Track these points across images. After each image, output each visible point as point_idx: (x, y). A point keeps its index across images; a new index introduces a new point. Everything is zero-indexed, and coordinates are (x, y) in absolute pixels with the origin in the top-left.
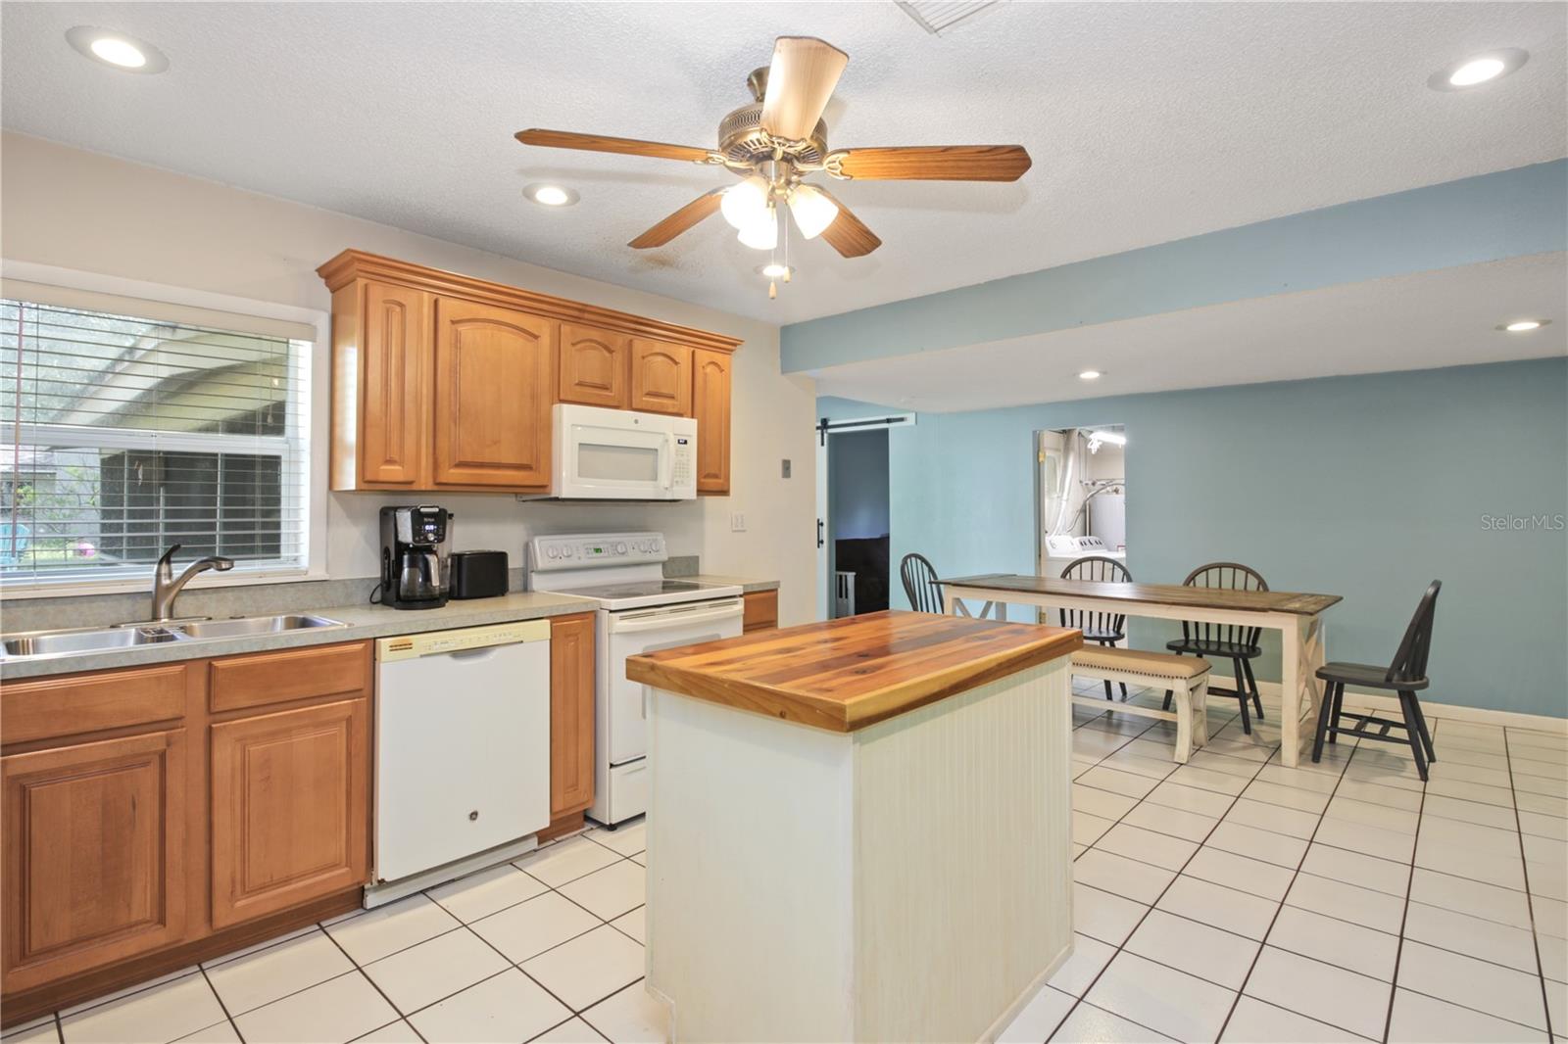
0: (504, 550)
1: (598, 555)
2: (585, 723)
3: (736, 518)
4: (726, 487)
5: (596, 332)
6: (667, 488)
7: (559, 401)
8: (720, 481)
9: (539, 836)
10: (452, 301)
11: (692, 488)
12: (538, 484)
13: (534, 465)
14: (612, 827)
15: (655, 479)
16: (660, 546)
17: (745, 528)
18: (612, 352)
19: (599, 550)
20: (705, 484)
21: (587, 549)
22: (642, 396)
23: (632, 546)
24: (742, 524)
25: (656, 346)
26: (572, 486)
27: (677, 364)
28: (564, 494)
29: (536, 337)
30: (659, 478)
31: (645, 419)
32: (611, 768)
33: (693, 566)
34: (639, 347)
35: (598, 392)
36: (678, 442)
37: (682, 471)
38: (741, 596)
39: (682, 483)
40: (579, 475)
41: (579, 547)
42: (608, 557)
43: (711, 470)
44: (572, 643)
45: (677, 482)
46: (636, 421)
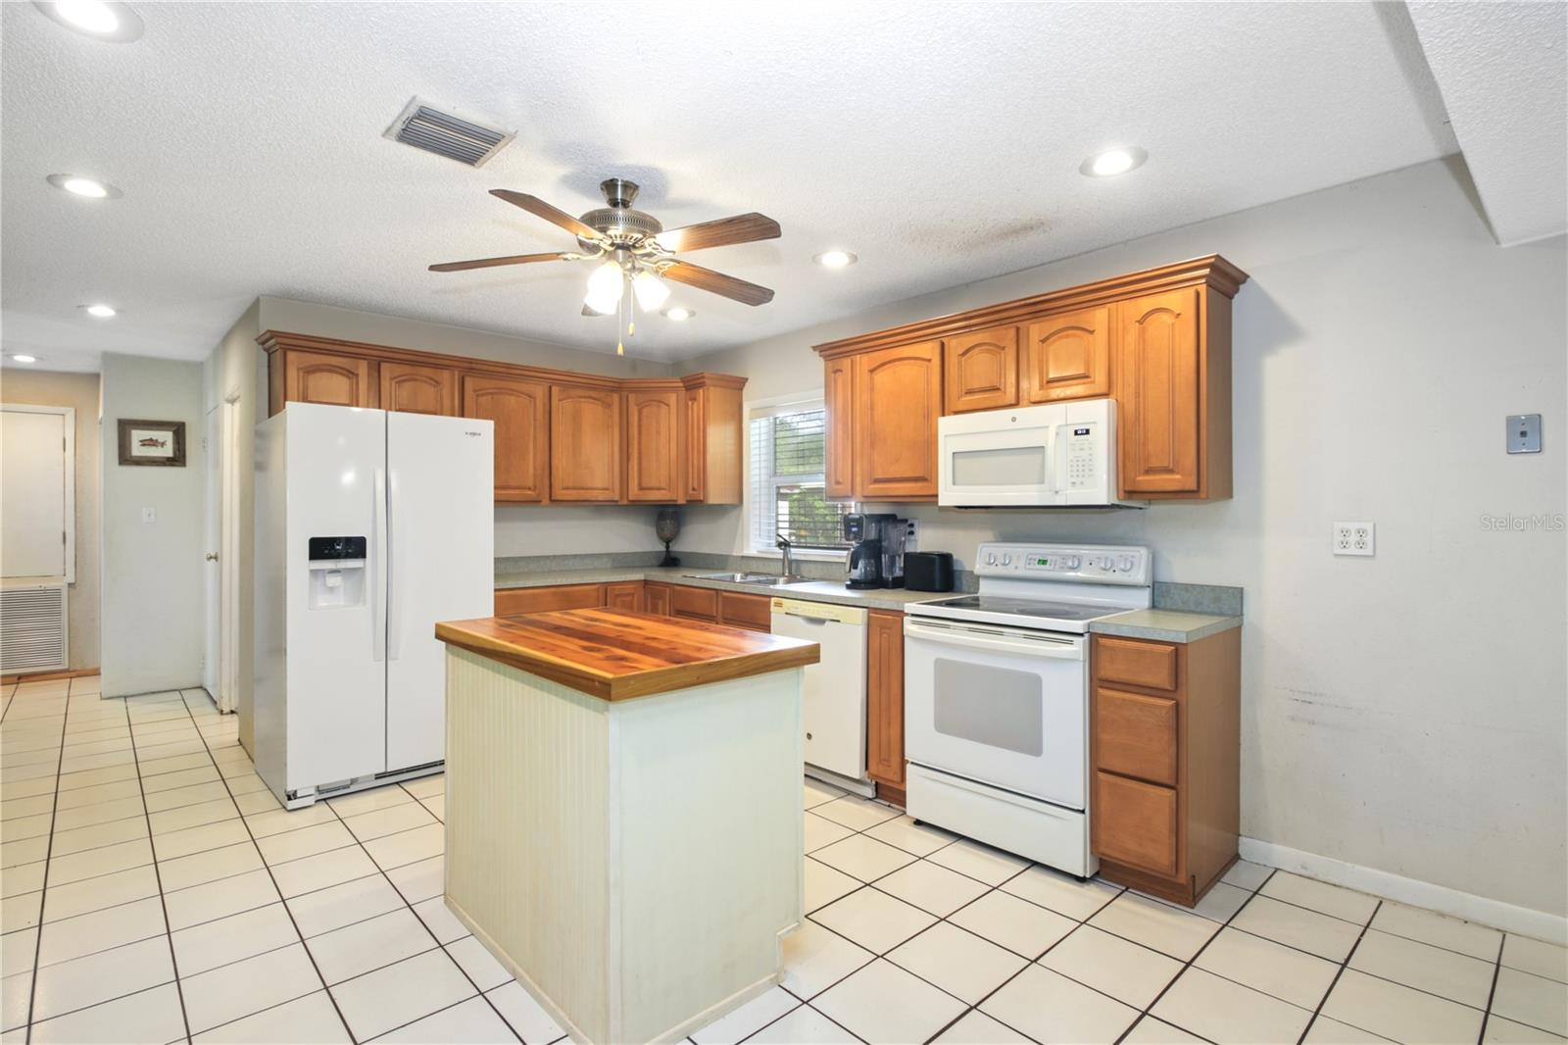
0: (950, 552)
1: (1042, 566)
2: (896, 710)
3: (1345, 533)
4: (1191, 485)
5: (985, 335)
6: (1057, 492)
7: (943, 415)
8: (1178, 477)
9: (877, 791)
10: (870, 355)
11: (1099, 490)
12: (930, 493)
13: (928, 477)
14: (918, 823)
15: (1042, 482)
16: (1133, 563)
17: (1369, 551)
18: (1003, 348)
19: (1044, 562)
20: (1147, 482)
21: (1030, 560)
22: (1041, 387)
23: (1090, 560)
24: (1361, 545)
25: (1060, 322)
26: (949, 494)
27: (1092, 332)
28: (942, 502)
29: (929, 360)
30: (1046, 481)
31: (1026, 414)
32: (908, 762)
33: (1228, 602)
34: (1035, 330)
35: (986, 395)
36: (1076, 433)
37: (1082, 470)
38: (1081, 635)
39: (1082, 483)
40: (954, 484)
41: (1020, 557)
42: (1053, 570)
43: (1154, 463)
44: (885, 635)
45: (1074, 483)
46: (1014, 419)
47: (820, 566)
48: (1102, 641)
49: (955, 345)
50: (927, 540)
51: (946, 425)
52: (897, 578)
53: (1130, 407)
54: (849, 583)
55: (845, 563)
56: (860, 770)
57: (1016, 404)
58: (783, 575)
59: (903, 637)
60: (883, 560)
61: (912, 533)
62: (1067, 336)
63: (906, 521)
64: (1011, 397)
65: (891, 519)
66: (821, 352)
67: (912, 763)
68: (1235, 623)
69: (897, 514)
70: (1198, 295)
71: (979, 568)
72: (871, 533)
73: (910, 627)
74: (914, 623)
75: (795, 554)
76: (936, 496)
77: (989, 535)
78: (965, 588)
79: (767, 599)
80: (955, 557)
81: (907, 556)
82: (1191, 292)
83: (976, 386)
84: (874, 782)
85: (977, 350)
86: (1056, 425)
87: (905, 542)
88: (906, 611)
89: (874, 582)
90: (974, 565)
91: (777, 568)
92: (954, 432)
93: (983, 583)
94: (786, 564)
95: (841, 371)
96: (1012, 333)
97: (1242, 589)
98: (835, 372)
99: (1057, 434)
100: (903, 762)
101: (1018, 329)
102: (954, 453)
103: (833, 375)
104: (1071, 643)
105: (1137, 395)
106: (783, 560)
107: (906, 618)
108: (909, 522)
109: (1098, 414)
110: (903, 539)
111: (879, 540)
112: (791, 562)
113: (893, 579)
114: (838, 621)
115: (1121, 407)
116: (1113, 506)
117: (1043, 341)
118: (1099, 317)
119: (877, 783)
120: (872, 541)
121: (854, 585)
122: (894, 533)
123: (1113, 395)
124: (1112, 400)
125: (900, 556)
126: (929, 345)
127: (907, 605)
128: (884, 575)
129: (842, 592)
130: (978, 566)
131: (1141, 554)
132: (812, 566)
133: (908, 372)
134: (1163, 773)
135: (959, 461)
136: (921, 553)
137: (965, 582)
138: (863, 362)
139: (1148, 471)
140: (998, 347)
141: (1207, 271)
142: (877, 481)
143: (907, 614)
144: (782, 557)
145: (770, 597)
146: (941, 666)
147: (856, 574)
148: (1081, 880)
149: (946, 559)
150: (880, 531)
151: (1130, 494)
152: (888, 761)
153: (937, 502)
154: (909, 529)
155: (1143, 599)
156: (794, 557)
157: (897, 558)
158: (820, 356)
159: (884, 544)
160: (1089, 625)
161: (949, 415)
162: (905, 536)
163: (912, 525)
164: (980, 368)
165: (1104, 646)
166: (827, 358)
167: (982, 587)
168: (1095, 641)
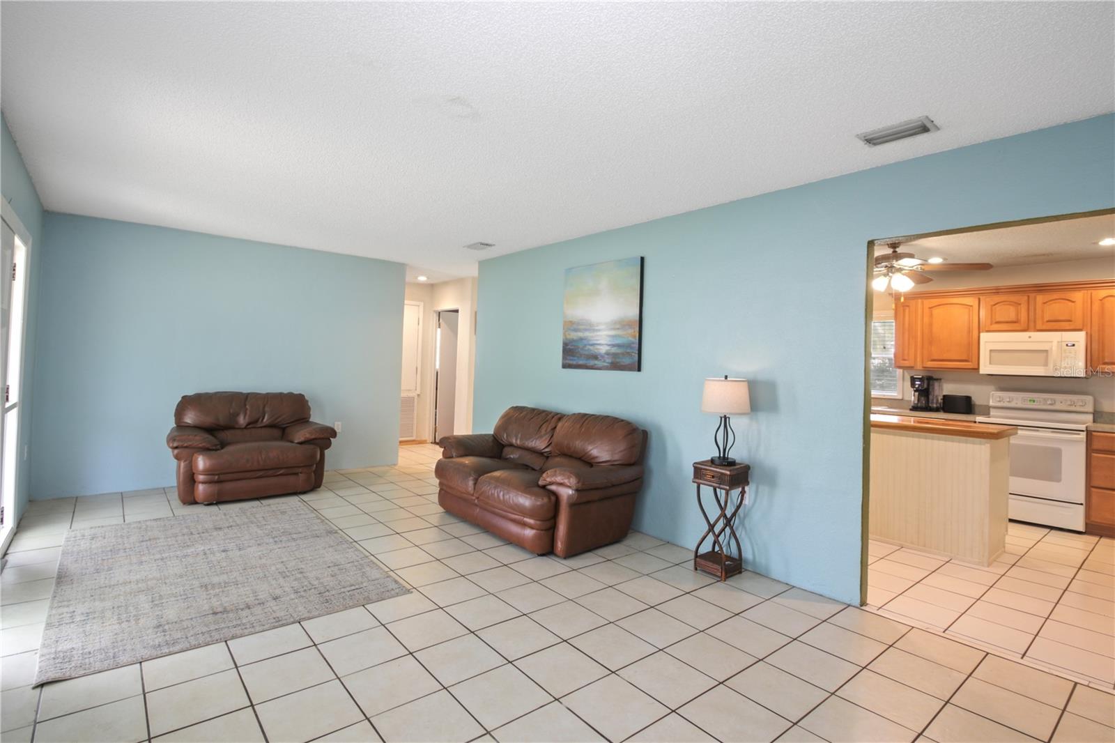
0: (969, 395)
1: (1032, 403)
5: (1008, 297)
7: (982, 332)
10: (929, 300)
12: (972, 368)
13: (970, 359)
18: (1020, 304)
19: (1033, 401)
21: (1023, 400)
22: (1045, 323)
23: (1061, 401)
25: (1055, 296)
26: (985, 369)
27: (1074, 302)
28: (982, 371)
29: (971, 306)
30: (1048, 365)
31: (1034, 335)
34: (1040, 298)
35: (1010, 325)
36: (1067, 345)
37: (1069, 361)
38: (1083, 431)
40: (990, 363)
41: (1017, 399)
42: (1039, 405)
43: (1108, 360)
46: (1030, 337)
48: (1093, 433)
49: (987, 300)
51: (986, 337)
53: (1094, 336)
54: (911, 408)
57: (1028, 330)
60: (930, 398)
62: (1059, 302)
64: (1024, 326)
71: (991, 403)
72: (925, 385)
76: (977, 369)
80: (973, 399)
81: (945, 396)
83: (1002, 320)
85: (1002, 304)
86: (1056, 341)
89: (924, 408)
90: (989, 402)
92: (989, 341)
93: (991, 410)
95: (908, 306)
96: (1026, 298)
98: (904, 306)
99: (1056, 345)
101: (1029, 297)
102: (992, 350)
103: (902, 307)
104: (1079, 434)
105: (1098, 331)
109: (1080, 338)
111: (928, 388)
113: (934, 407)
115: (1091, 335)
116: (1082, 378)
117: (1044, 303)
118: (1076, 296)
120: (925, 389)
121: (915, 409)
122: (937, 385)
123: (1086, 330)
124: (1086, 333)
125: (939, 397)
126: (970, 299)
128: (929, 405)
131: (1089, 399)
133: (956, 310)
135: (993, 354)
137: (980, 408)
138: (925, 303)
139: (1105, 363)
140: (1016, 303)
142: (933, 360)
148: (1080, 533)
149: (968, 399)
150: (929, 384)
153: (979, 372)
155: (1090, 417)
159: (931, 390)
160: (1087, 427)
164: (1004, 312)
165: (1094, 436)
167: (993, 412)
168: (1089, 433)
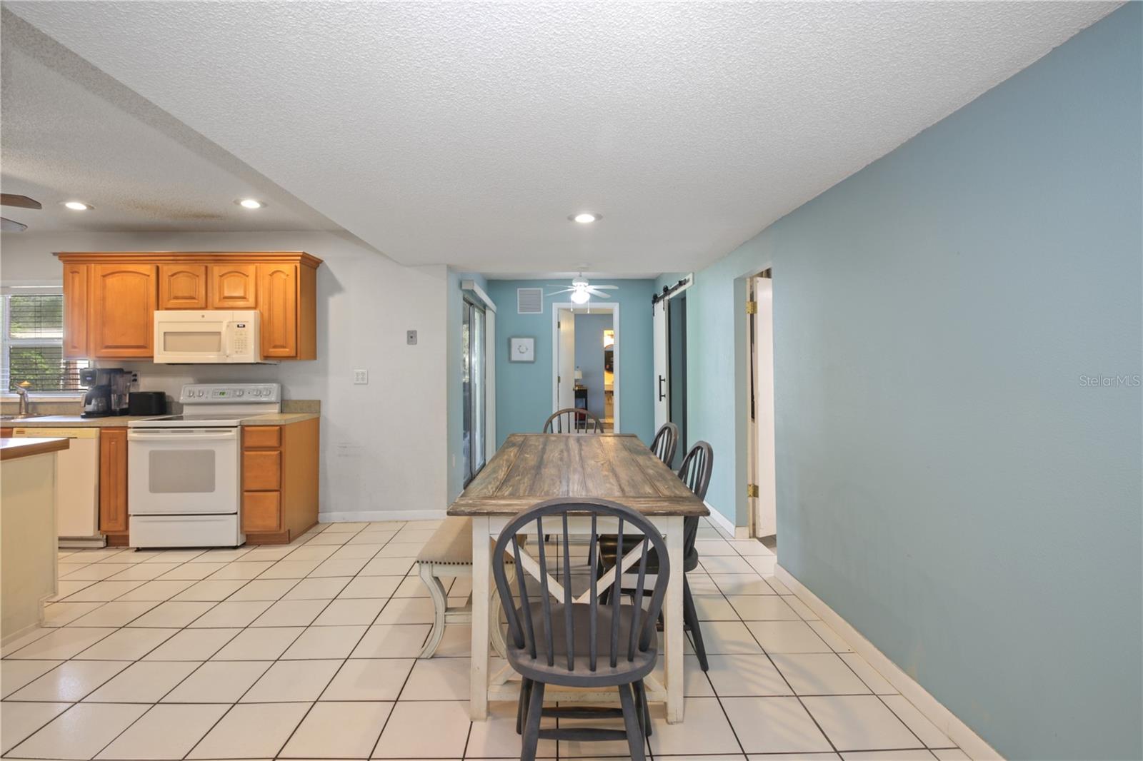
0: (163, 391)
1: (222, 396)
3: (357, 374)
4: (293, 354)
5: (188, 267)
6: (227, 356)
7: (158, 309)
8: (287, 350)
9: (107, 542)
10: (103, 265)
11: (249, 354)
12: (149, 355)
13: (147, 344)
14: (138, 550)
15: (219, 351)
16: (271, 392)
17: (366, 382)
18: (198, 276)
19: (223, 393)
20: (274, 352)
21: (214, 393)
22: (220, 300)
23: (250, 391)
24: (363, 379)
25: (230, 268)
26: (160, 357)
27: (247, 276)
28: (156, 361)
29: (148, 276)
30: (222, 350)
31: (210, 314)
32: (130, 515)
33: (314, 407)
34: (217, 270)
35: (188, 301)
36: (238, 326)
37: (241, 345)
38: (236, 427)
39: (241, 352)
40: (165, 350)
41: (209, 392)
42: (228, 398)
43: (278, 343)
44: (113, 443)
45: (237, 352)
46: (203, 316)
47: (55, 406)
48: (246, 428)
49: (167, 270)
50: (146, 384)
51: (159, 316)
52: (123, 409)
53: (266, 315)
54: (84, 414)
55: (80, 402)
56: (94, 530)
57: (205, 308)
58: (20, 414)
59: (127, 442)
60: (113, 398)
61: (135, 380)
62: (234, 276)
63: (130, 373)
64: (202, 303)
65: (120, 371)
66: (60, 257)
67: (134, 515)
68: (315, 416)
69: (124, 368)
70: (296, 268)
71: (182, 399)
72: (103, 381)
73: (132, 435)
74: (135, 432)
75: (31, 398)
76: (152, 357)
77: (191, 380)
78: (174, 411)
79: (9, 430)
80: (167, 394)
81: (131, 394)
82: (293, 266)
83: (180, 294)
84: (105, 537)
85: (181, 275)
86: (228, 321)
87: (130, 386)
88: (129, 426)
89: (107, 412)
90: (179, 398)
91: (16, 408)
92: (163, 320)
93: (185, 407)
94: (23, 405)
95: (78, 273)
96: (203, 268)
97: (320, 401)
98: (73, 273)
99: (228, 326)
100: (127, 516)
101: (206, 267)
102: (165, 333)
103: (71, 274)
104: (230, 431)
105: (270, 310)
106: (20, 403)
107: (129, 430)
108: (133, 373)
109: (250, 317)
110: (128, 384)
111: (109, 385)
112: (27, 404)
113: (120, 410)
114: (76, 438)
115: (262, 315)
116: (257, 363)
117: (221, 276)
118: (251, 269)
119: (107, 536)
120: (103, 386)
121: (89, 415)
122: (121, 381)
123: (258, 309)
124: (257, 311)
125: (125, 395)
126: (148, 267)
127: (129, 422)
128: (113, 407)
129: (79, 420)
130: (182, 398)
131: (275, 386)
132: (46, 406)
133: (132, 280)
134: (274, 485)
135: (168, 337)
136: (142, 393)
137: (174, 408)
138: (97, 270)
139: (275, 347)
140: (194, 275)
141: (299, 258)
142: (107, 347)
143: (130, 428)
144: (18, 400)
145: (12, 428)
146: (154, 456)
147: (90, 408)
148: (235, 548)
149: (160, 395)
150: (110, 380)
151: (266, 357)
152: (116, 519)
153: (153, 361)
154: (134, 378)
155: (276, 409)
156: (30, 400)
157: (123, 396)
158: (60, 260)
159: (112, 388)
160: (241, 422)
161: (162, 310)
162: (130, 382)
163: (135, 375)
164: (183, 285)
165: (248, 431)
166: (65, 262)
167: (187, 411)
168: (243, 429)
